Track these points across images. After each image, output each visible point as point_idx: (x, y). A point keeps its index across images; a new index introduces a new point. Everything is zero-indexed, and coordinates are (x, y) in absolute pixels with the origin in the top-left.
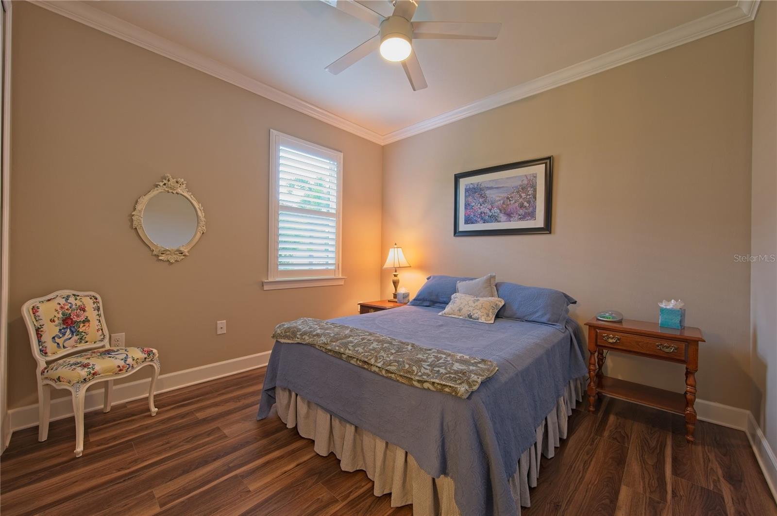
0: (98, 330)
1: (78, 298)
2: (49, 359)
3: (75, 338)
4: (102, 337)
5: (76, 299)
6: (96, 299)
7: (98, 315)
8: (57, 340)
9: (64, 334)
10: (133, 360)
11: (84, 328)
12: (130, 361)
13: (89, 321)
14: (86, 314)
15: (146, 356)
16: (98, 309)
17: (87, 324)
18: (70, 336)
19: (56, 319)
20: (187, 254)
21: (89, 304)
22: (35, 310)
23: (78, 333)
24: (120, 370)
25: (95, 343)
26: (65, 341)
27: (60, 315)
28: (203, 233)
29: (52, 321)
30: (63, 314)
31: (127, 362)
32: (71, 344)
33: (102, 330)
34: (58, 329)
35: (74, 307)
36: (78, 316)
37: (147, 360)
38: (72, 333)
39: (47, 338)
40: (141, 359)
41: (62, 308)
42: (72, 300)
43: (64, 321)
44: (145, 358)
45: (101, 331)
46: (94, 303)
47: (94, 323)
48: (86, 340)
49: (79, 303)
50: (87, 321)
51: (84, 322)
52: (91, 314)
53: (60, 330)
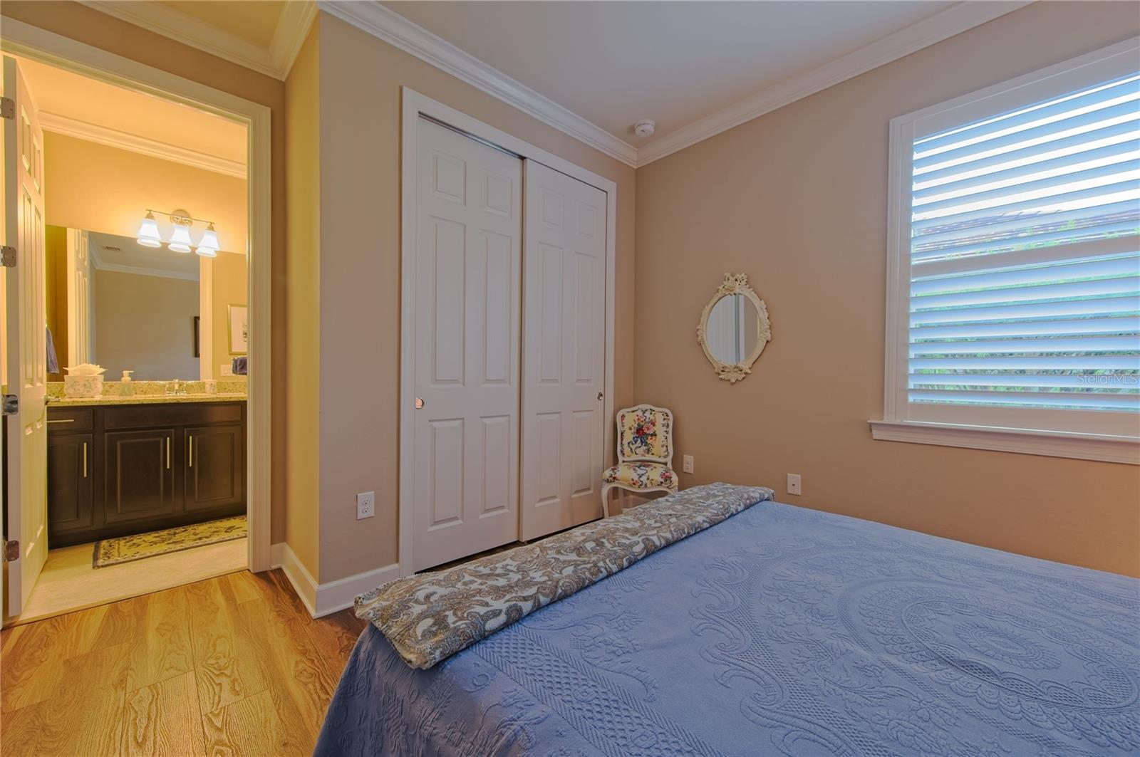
0: (663, 446)
1: (653, 413)
2: (625, 459)
3: (644, 448)
4: (666, 453)
5: (651, 414)
6: (667, 416)
7: (666, 431)
8: (631, 446)
9: (636, 442)
10: (648, 479)
11: (651, 441)
12: (644, 479)
13: (656, 435)
14: (655, 428)
15: (662, 480)
16: (668, 426)
17: (654, 438)
18: (640, 445)
19: (633, 428)
20: (749, 371)
21: (659, 419)
22: (623, 416)
23: (646, 444)
24: (634, 484)
25: (660, 457)
26: (637, 448)
27: (636, 426)
28: (767, 342)
29: (630, 429)
30: (638, 425)
31: (641, 479)
32: (641, 454)
33: (667, 446)
34: (632, 436)
35: (647, 420)
36: (648, 429)
37: (663, 485)
38: (642, 442)
39: (625, 442)
40: (657, 481)
41: (639, 419)
42: (647, 414)
43: (637, 430)
44: (662, 483)
45: (665, 448)
46: (664, 419)
47: (660, 437)
48: (653, 452)
49: (652, 417)
50: (654, 435)
51: (652, 435)
52: (659, 429)
53: (634, 438)
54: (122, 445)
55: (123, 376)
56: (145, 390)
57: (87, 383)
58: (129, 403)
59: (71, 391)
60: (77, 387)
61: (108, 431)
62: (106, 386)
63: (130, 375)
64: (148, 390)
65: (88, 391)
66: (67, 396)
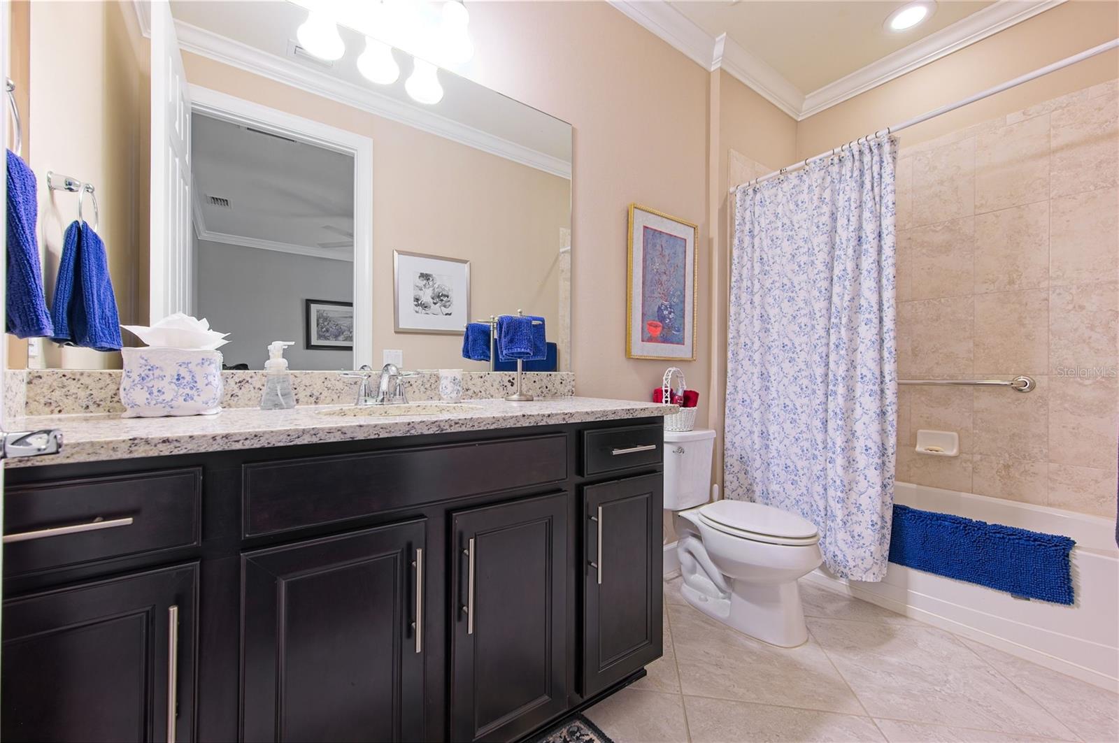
54: (290, 586)
55: (268, 358)
56: (316, 394)
57: (184, 372)
58: (315, 440)
59: (140, 396)
60: (159, 384)
61: (250, 545)
62: (232, 382)
63: (286, 354)
64: (325, 393)
65: (188, 398)
66: (129, 413)
